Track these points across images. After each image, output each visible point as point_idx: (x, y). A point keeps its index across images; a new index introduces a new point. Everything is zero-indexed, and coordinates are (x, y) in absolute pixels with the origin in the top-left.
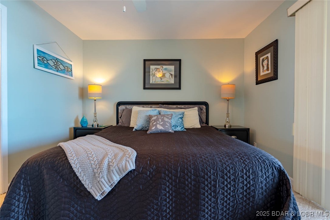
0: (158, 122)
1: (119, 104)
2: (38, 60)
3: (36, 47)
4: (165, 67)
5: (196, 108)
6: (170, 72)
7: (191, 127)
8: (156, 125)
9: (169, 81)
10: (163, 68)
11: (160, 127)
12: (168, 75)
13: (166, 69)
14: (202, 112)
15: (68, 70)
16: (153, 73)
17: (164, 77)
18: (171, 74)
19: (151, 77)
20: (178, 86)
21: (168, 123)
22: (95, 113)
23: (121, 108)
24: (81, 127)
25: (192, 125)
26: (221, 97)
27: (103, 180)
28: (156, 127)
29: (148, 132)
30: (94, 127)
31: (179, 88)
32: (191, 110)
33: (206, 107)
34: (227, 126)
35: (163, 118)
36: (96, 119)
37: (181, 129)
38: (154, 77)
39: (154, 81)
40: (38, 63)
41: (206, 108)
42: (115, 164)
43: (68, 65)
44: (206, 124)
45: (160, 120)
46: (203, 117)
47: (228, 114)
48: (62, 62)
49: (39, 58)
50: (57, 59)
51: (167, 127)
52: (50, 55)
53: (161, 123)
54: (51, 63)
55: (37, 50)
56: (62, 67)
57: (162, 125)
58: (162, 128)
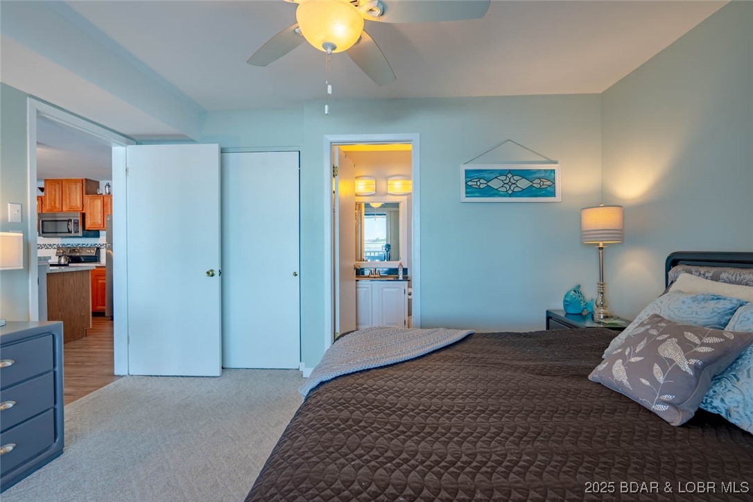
2: (468, 186)
3: (465, 167)
15: (540, 185)
22: (602, 284)
29: (591, 377)
40: (466, 193)
43: (541, 175)
48: (524, 174)
49: (470, 183)
50: (510, 171)
51: (647, 383)
52: (492, 171)
53: (633, 360)
54: (495, 184)
55: (467, 172)
56: (524, 184)
57: (630, 368)
58: (625, 381)
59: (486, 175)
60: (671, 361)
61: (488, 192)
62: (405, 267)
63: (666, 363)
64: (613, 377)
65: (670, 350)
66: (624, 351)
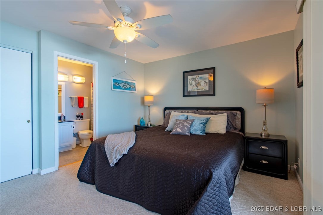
0: (179, 126)
1: (165, 109)
2: (114, 85)
3: (113, 78)
4: (200, 76)
5: (226, 114)
6: (205, 80)
7: (215, 132)
8: (176, 128)
9: (204, 88)
10: (198, 77)
11: (179, 130)
12: (202, 83)
13: (201, 78)
14: (235, 118)
15: (132, 87)
16: (190, 82)
17: (200, 85)
18: (206, 82)
19: (189, 86)
20: (212, 92)
21: (186, 127)
22: (149, 116)
23: (167, 112)
24: (140, 125)
25: (217, 130)
26: (256, 103)
27: (113, 156)
28: (176, 130)
29: (171, 133)
30: (148, 126)
31: (214, 94)
32: (219, 116)
33: (241, 112)
34: (263, 135)
35: (184, 123)
36: (150, 120)
37: (201, 133)
38: (191, 86)
39: (191, 89)
40: (113, 87)
41: (241, 114)
42: (119, 149)
43: (132, 84)
44: (240, 131)
45: (181, 124)
46: (237, 123)
47: (265, 121)
48: (128, 83)
49: (114, 84)
50: (125, 82)
51: (185, 130)
52: (120, 81)
53: (180, 127)
54: (121, 85)
55: (113, 80)
56: (128, 86)
57: (181, 129)
58: (181, 131)
59: (119, 82)
60: (187, 126)
61: (119, 88)
62: (64, 116)
63: (186, 126)
64: (178, 131)
65: (186, 124)
66: (178, 126)
